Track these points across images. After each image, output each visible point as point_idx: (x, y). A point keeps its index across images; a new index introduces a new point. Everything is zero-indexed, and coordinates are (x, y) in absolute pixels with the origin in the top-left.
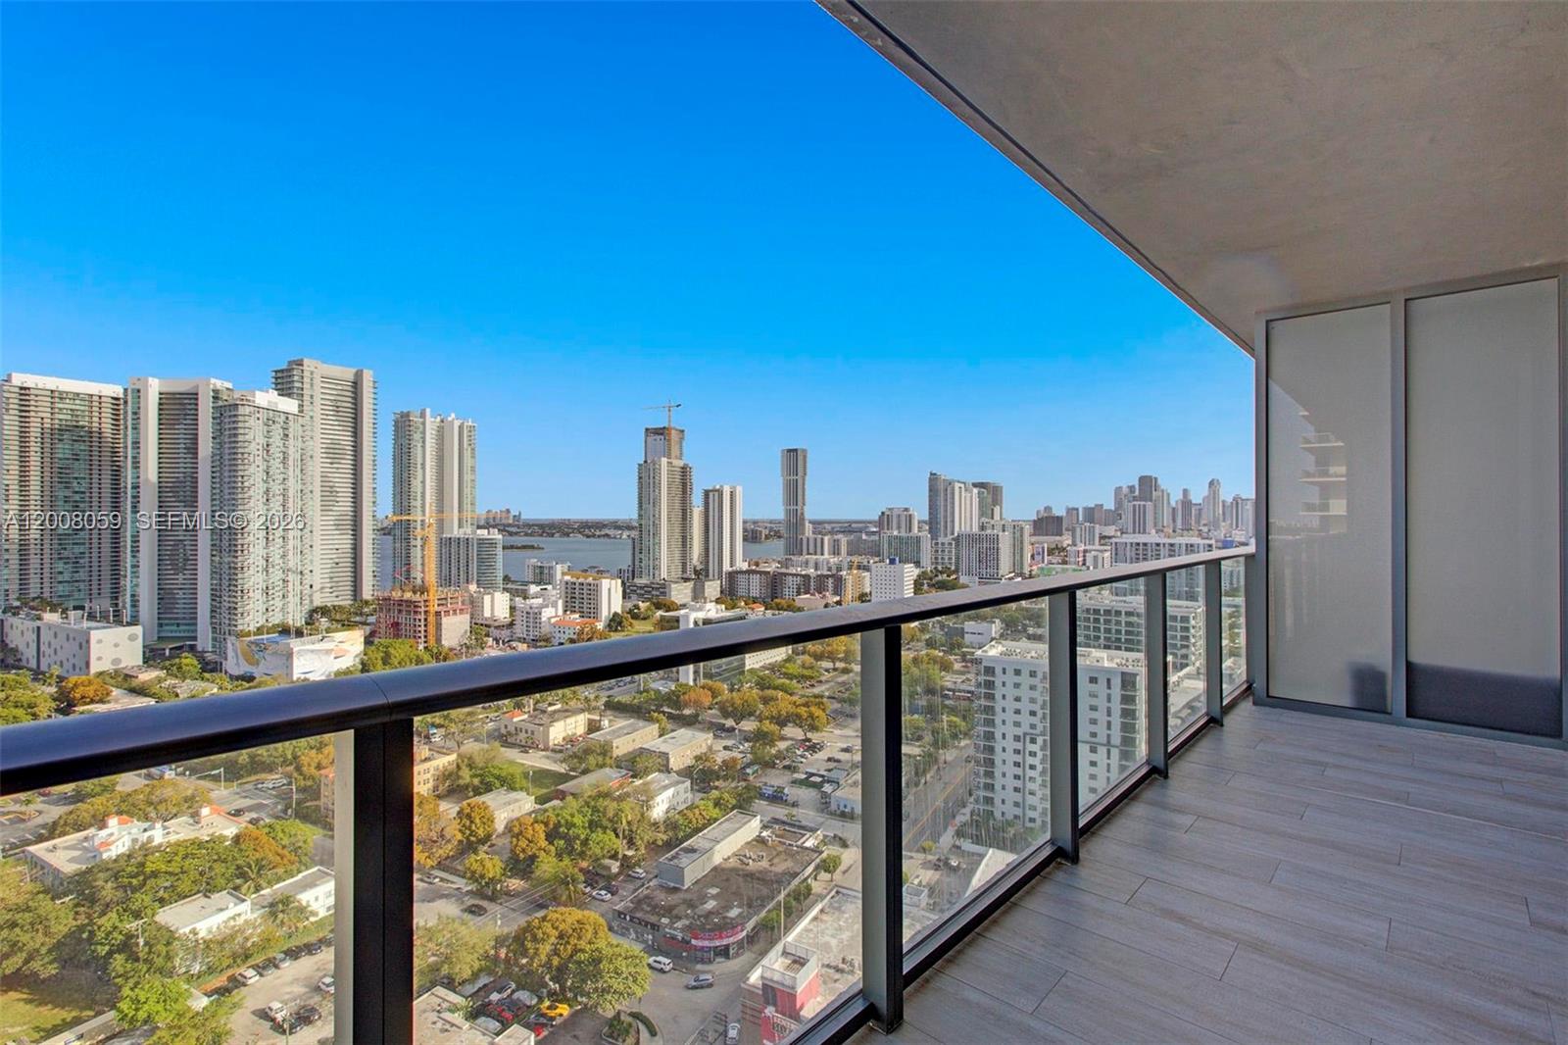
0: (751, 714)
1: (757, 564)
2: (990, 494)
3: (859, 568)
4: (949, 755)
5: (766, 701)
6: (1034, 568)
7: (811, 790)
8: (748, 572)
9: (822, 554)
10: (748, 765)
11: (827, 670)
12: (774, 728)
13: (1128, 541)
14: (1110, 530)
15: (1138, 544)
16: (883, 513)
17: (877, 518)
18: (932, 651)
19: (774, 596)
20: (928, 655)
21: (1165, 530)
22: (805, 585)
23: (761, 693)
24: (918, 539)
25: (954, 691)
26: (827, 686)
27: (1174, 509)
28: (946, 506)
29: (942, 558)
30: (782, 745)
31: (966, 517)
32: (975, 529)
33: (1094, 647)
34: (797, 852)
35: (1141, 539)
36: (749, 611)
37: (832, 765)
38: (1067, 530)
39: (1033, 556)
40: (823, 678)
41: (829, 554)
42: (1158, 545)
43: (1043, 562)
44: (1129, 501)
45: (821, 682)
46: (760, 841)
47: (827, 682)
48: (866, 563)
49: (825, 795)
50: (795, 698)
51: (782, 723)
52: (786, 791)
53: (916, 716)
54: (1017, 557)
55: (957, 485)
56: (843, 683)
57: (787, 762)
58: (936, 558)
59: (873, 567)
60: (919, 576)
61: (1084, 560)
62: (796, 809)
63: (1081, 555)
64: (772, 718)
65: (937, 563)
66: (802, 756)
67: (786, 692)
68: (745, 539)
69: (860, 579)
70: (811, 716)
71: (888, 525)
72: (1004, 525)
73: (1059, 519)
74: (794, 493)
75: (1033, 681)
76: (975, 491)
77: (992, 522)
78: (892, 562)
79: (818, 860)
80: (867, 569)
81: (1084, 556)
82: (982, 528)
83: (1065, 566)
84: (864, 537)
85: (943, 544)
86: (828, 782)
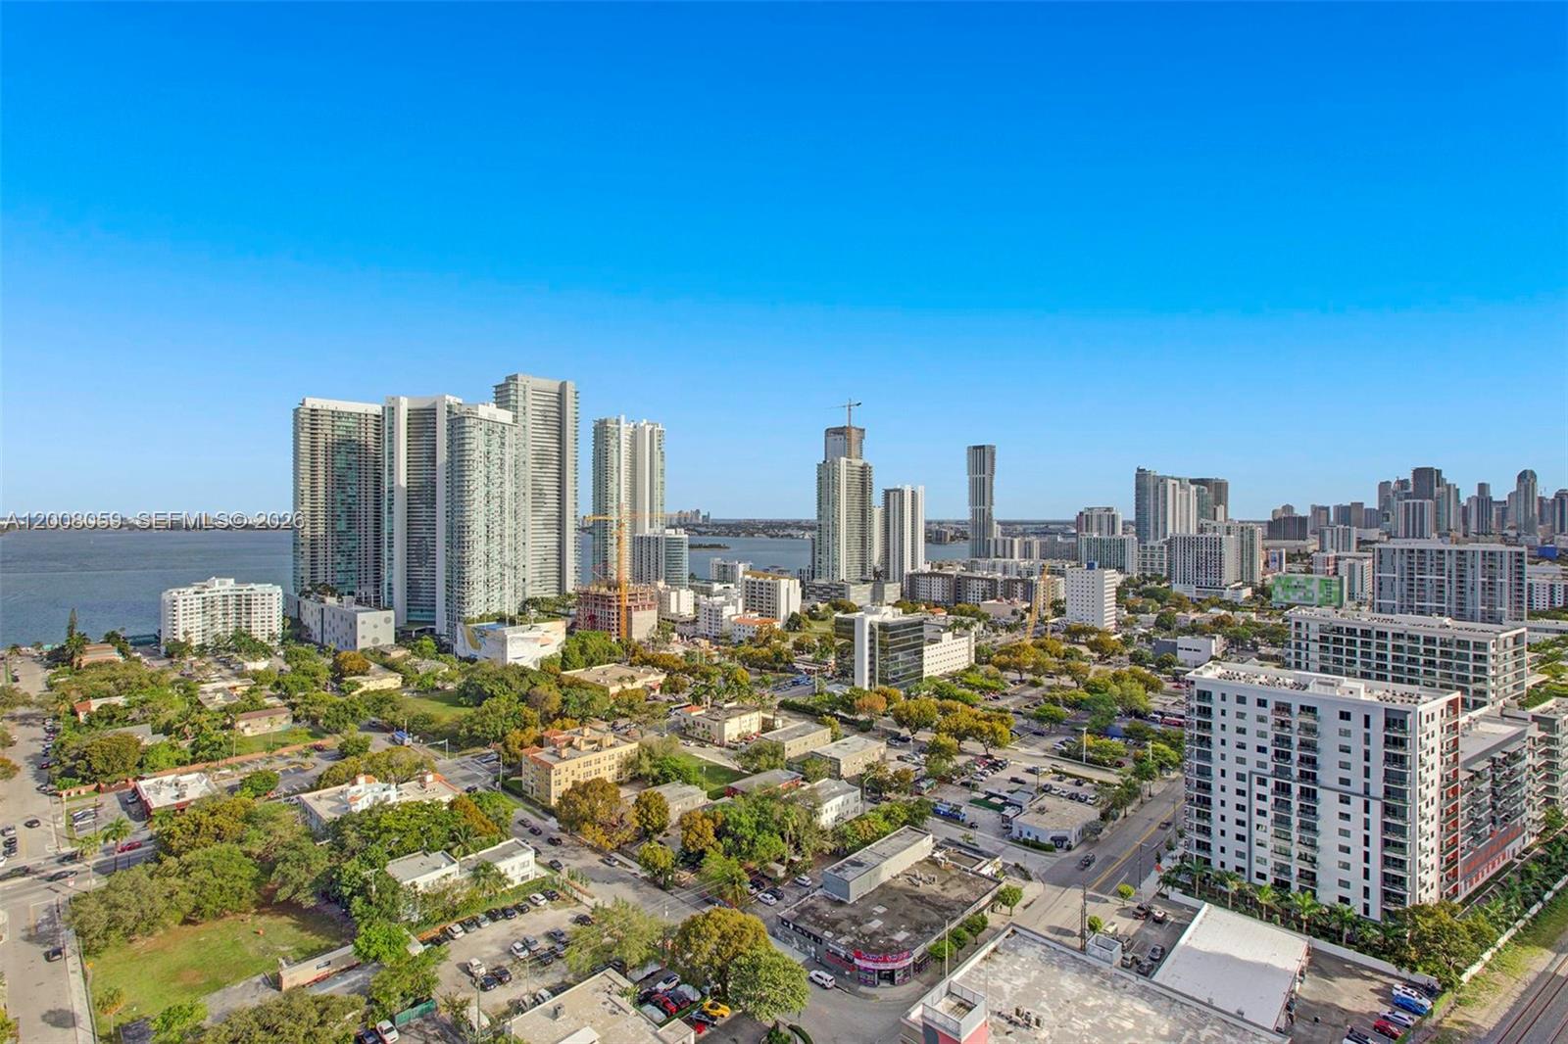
0: (927, 725)
1: (940, 567)
2: (1213, 492)
3: (1052, 572)
4: (1155, 787)
5: (945, 711)
6: (1268, 576)
7: (991, 811)
8: (930, 575)
9: (1012, 557)
10: (923, 779)
11: (1013, 682)
12: (953, 741)
13: (1397, 547)
14: (1373, 534)
15: (1412, 551)
16: (1081, 513)
17: (1074, 519)
18: (1137, 668)
19: (957, 601)
20: (1130, 672)
21: (1452, 534)
22: (991, 590)
23: (939, 703)
24: (1122, 543)
25: (1161, 713)
26: (1013, 700)
27: (1465, 508)
28: (1156, 505)
29: (1152, 564)
30: (960, 760)
31: (1181, 518)
32: (1193, 531)
33: (1348, 674)
34: (974, 879)
35: (1417, 544)
36: (930, 616)
37: (1017, 786)
38: (1314, 532)
39: (1266, 564)
40: (1008, 691)
41: (1020, 557)
42: (1441, 552)
43: (1280, 570)
44: (1400, 499)
45: (1006, 694)
46: (932, 861)
47: (1013, 695)
48: (1060, 568)
49: (1006, 819)
50: (976, 710)
51: (961, 737)
52: (963, 810)
53: (1116, 740)
54: (1246, 564)
55: (1170, 483)
56: (1031, 698)
57: (965, 779)
58: (1144, 564)
59: (1068, 572)
60: (1123, 583)
61: (1336, 569)
62: (972, 831)
63: (1332, 562)
64: (950, 732)
65: (1145, 569)
66: (982, 774)
67: (967, 703)
68: (928, 540)
69: (1054, 586)
70: (993, 731)
71: (1087, 525)
72: (1228, 528)
73: (1303, 520)
74: (981, 491)
75: (1262, 711)
76: (1193, 488)
77: (1214, 523)
78: (1091, 567)
79: (995, 891)
80: (1061, 574)
81: (1336, 564)
82: (1201, 530)
83: (1309, 576)
84: (1059, 539)
85: (1152, 548)
86: (1010, 805)
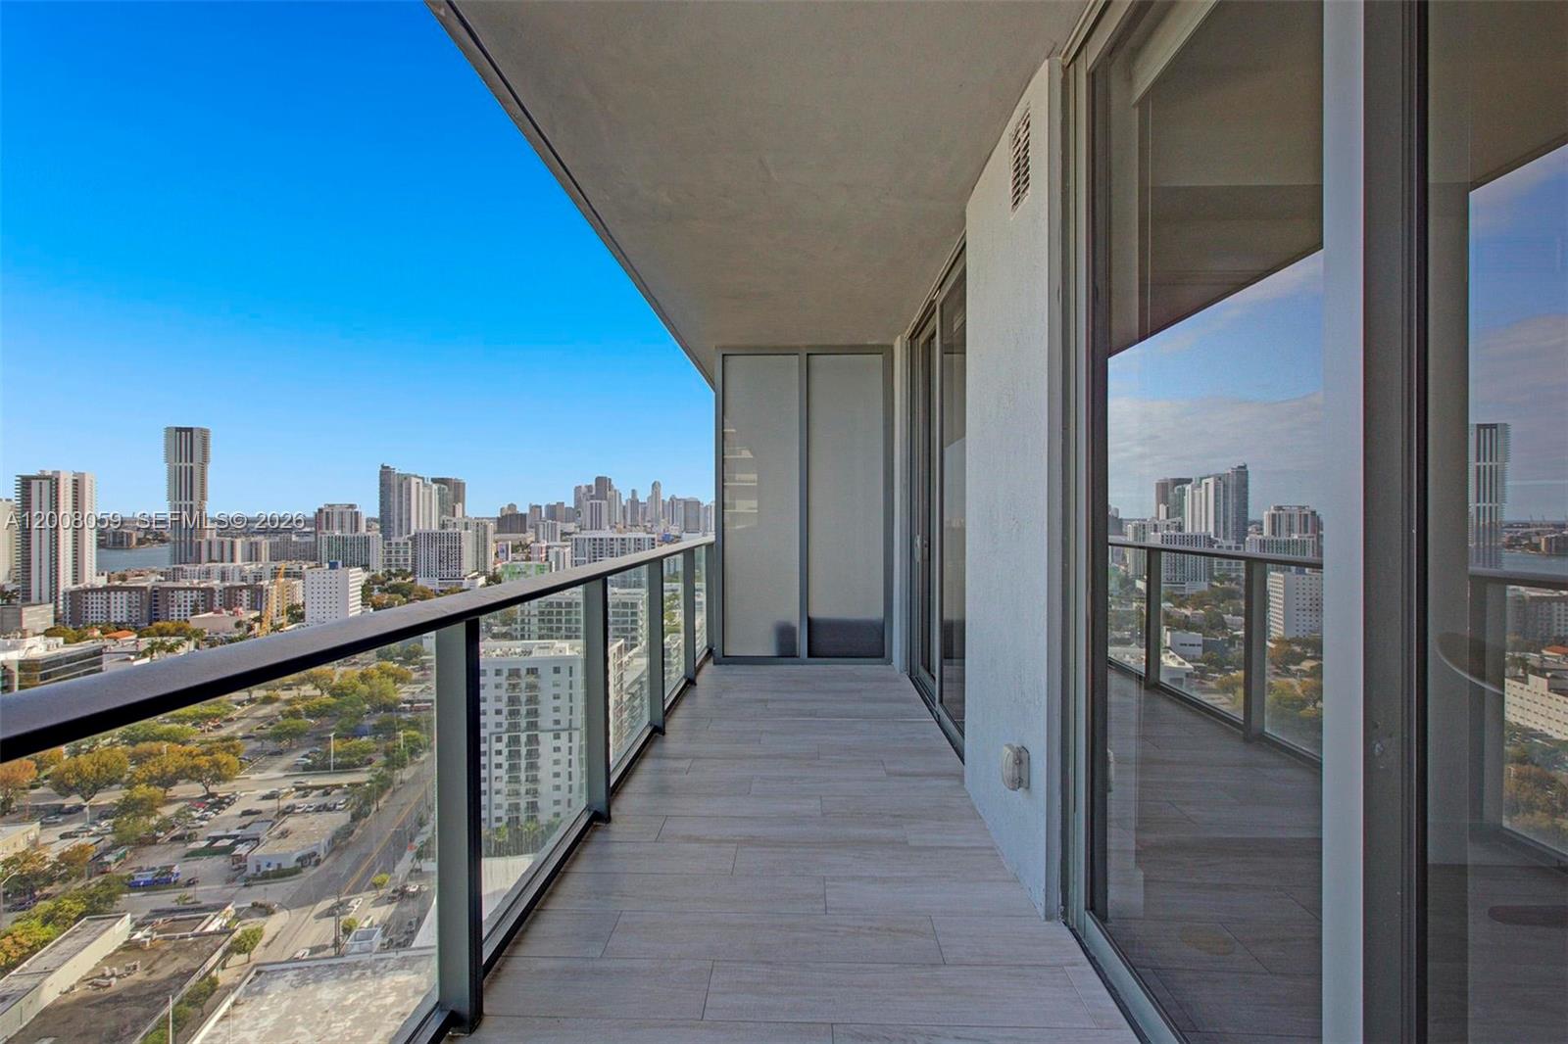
0: (111, 782)
1: (123, 578)
2: (451, 491)
3: (287, 575)
4: (406, 774)
5: (138, 759)
6: (499, 565)
7: (216, 858)
8: (107, 589)
9: (232, 561)
10: (108, 851)
11: (240, 703)
12: (157, 791)
13: (587, 537)
14: (571, 527)
15: (595, 539)
16: (320, 510)
17: (312, 516)
18: (385, 663)
19: (153, 618)
20: (379, 668)
21: (618, 526)
22: (206, 600)
23: (131, 749)
24: (367, 540)
25: (409, 702)
26: (240, 725)
27: (624, 507)
28: (401, 503)
29: (396, 560)
30: (169, 811)
31: (424, 516)
32: (435, 527)
33: (557, 638)
34: (195, 943)
35: (597, 534)
36: (107, 642)
37: (248, 819)
38: (531, 527)
39: (496, 554)
40: (234, 715)
41: (243, 560)
42: (612, 539)
43: (507, 559)
44: (587, 500)
45: (231, 720)
46: (131, 946)
47: (239, 719)
48: (297, 570)
49: (240, 858)
50: (188, 748)
51: (167, 781)
52: (176, 869)
53: (365, 739)
54: (481, 556)
55: (414, 481)
56: (264, 718)
57: (177, 832)
58: (389, 560)
59: (308, 574)
60: (368, 581)
61: (547, 556)
62: (192, 889)
63: (544, 551)
64: (151, 781)
65: (390, 565)
66: (201, 819)
67: (175, 741)
68: (101, 545)
69: (290, 589)
70: (217, 764)
71: (327, 523)
72: (466, 524)
73: (523, 517)
74: (187, 482)
75: (498, 680)
76: (435, 487)
77: (454, 520)
78: (333, 566)
79: (228, 943)
80: (299, 576)
81: (547, 552)
82: (443, 526)
83: (530, 563)
84: (294, 538)
85: (397, 544)
86: (241, 842)
